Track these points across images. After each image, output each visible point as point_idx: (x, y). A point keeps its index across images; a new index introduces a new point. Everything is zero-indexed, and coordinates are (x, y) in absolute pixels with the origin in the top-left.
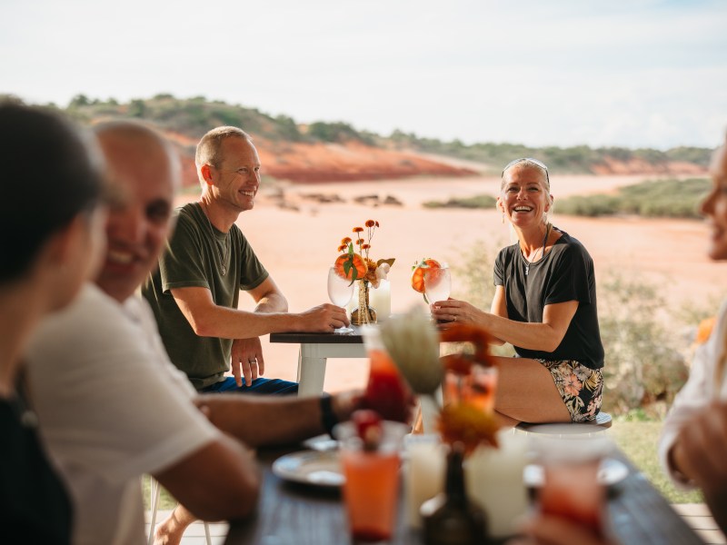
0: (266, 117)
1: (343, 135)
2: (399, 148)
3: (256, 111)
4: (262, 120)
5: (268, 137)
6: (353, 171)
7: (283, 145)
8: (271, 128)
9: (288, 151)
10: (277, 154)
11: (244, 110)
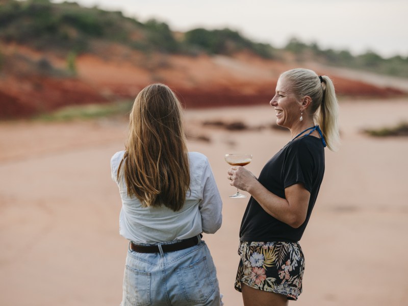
0: (133, 21)
1: (231, 44)
2: (300, 61)
3: (119, 14)
4: (128, 26)
5: (137, 47)
6: (248, 91)
7: (157, 58)
8: (140, 36)
9: (165, 66)
10: (151, 70)
11: (104, 13)
